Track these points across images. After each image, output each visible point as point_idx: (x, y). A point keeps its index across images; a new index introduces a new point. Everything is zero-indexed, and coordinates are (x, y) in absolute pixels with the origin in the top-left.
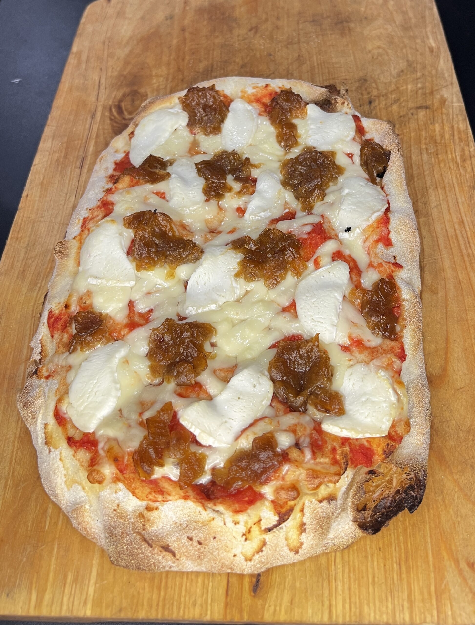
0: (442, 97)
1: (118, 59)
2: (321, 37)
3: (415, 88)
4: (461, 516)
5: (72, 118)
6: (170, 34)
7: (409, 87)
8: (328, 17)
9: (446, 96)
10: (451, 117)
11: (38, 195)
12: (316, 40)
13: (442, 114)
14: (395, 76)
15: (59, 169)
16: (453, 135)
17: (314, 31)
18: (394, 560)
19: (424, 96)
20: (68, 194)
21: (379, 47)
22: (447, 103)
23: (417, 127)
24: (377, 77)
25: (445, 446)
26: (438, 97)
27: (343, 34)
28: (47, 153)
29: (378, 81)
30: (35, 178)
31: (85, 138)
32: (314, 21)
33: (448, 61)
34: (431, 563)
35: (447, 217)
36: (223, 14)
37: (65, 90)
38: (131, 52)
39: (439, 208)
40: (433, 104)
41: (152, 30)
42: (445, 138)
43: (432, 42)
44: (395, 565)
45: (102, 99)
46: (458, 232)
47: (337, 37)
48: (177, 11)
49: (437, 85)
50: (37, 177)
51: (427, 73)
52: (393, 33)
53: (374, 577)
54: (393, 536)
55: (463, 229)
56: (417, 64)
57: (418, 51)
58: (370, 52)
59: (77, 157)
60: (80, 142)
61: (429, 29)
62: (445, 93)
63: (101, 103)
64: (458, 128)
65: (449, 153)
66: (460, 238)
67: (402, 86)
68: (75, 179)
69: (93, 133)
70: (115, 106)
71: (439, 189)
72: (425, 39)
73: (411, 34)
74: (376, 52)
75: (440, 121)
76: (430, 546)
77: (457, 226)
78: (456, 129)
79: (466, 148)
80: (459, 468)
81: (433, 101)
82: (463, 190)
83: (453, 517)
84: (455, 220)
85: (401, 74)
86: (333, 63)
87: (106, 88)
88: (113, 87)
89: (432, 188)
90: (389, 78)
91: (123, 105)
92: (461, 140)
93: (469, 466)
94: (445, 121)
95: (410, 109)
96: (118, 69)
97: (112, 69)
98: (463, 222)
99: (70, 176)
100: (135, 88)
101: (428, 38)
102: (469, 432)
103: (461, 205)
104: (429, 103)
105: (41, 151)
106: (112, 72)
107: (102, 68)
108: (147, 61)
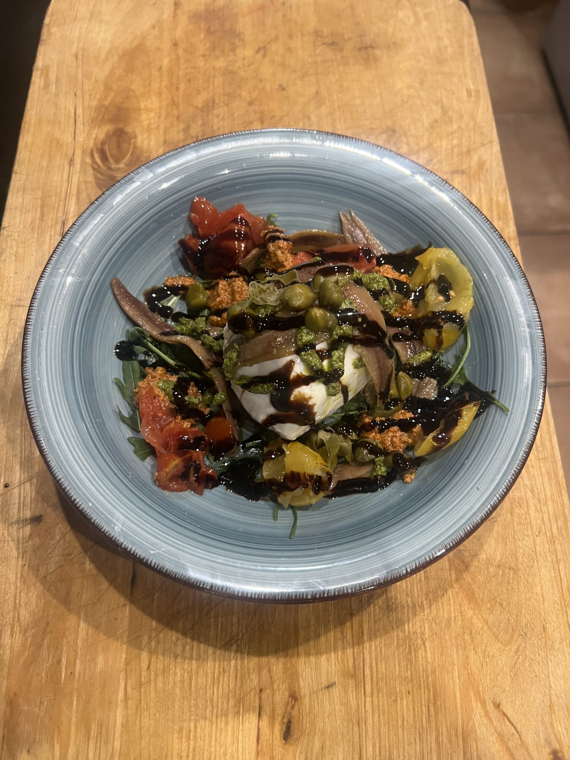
0: (480, 158)
1: (97, 81)
2: (341, 69)
5: (45, 164)
6: (158, 49)
7: (444, 143)
8: (350, 39)
9: (484, 158)
10: (489, 186)
13: (479, 181)
14: (428, 127)
17: (334, 58)
19: (460, 157)
21: (410, 87)
22: (485, 167)
25: (475, 582)
26: (476, 158)
27: (367, 65)
29: (409, 133)
31: (63, 194)
32: (333, 44)
33: (488, 111)
37: (33, 122)
38: (112, 72)
40: (470, 168)
41: (136, 43)
43: (470, 83)
45: (81, 138)
47: (361, 68)
51: (464, 126)
52: (425, 68)
56: (453, 111)
58: (399, 92)
59: (56, 219)
60: (57, 198)
61: (467, 64)
62: (484, 154)
63: (80, 145)
64: (497, 200)
67: (436, 143)
69: (73, 187)
70: (98, 150)
72: (463, 78)
73: (447, 69)
74: (406, 92)
75: (477, 191)
78: (494, 201)
81: (469, 164)
85: (435, 125)
86: (356, 106)
87: (84, 123)
88: (92, 122)
90: (421, 131)
91: (106, 148)
93: (498, 604)
94: (483, 192)
96: (98, 96)
97: (90, 95)
100: (121, 126)
101: (466, 77)
102: (499, 566)
104: (465, 166)
105: (10, 210)
106: (90, 100)
107: (77, 94)
108: (133, 87)
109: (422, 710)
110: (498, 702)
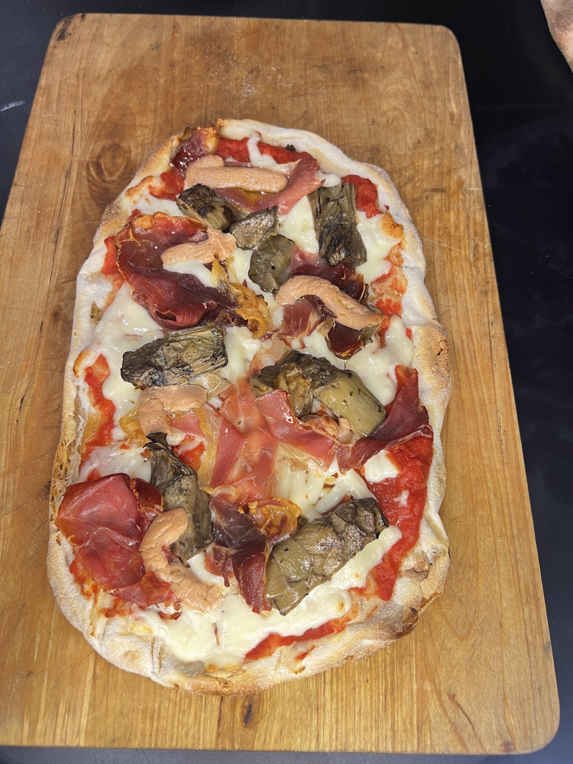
0: (460, 178)
1: (95, 99)
2: (330, 90)
3: (431, 166)
4: (446, 649)
5: (43, 176)
6: (156, 69)
7: (426, 163)
8: (340, 62)
9: (464, 178)
10: (468, 205)
11: (8, 275)
12: (326, 92)
13: (458, 200)
14: (411, 147)
15: (31, 243)
16: (468, 228)
17: (323, 80)
18: (381, 692)
19: (441, 176)
20: (42, 275)
21: (395, 109)
22: (464, 187)
23: (431, 215)
24: (391, 147)
26: (455, 178)
27: (355, 87)
28: (16, 221)
29: (392, 152)
31: (59, 204)
32: (323, 66)
33: (469, 133)
35: (455, 326)
36: (219, 48)
37: (33, 137)
38: (111, 90)
39: (449, 314)
40: (449, 187)
41: (135, 63)
42: (459, 230)
43: (453, 107)
44: (381, 697)
45: (78, 152)
46: (465, 344)
47: (349, 90)
48: (164, 38)
49: (455, 162)
50: (5, 252)
51: (445, 147)
52: (411, 91)
54: (380, 669)
55: (471, 341)
56: (435, 133)
57: (437, 116)
58: (385, 113)
59: (51, 228)
60: (53, 208)
61: (451, 89)
62: (463, 174)
63: (77, 158)
64: (474, 219)
65: (463, 248)
66: (467, 352)
67: (418, 162)
68: (49, 256)
69: (68, 197)
70: (93, 163)
71: (449, 292)
72: (447, 101)
73: (432, 93)
74: (391, 114)
75: (455, 209)
77: (464, 337)
78: (471, 219)
79: (481, 244)
80: (448, 601)
81: (449, 183)
82: (474, 297)
83: (439, 650)
84: (463, 330)
85: (418, 145)
86: (343, 125)
87: (81, 139)
88: (90, 137)
89: (442, 291)
90: (404, 150)
91: (102, 161)
92: (476, 235)
93: (457, 600)
94: (461, 210)
96: (96, 113)
97: (89, 112)
98: (470, 333)
99: (44, 252)
100: (117, 140)
101: (450, 101)
102: (460, 564)
103: (470, 313)
104: (445, 185)
105: (8, 218)
106: (89, 117)
107: (77, 111)
108: (130, 105)
109: (379, 699)
110: (453, 693)
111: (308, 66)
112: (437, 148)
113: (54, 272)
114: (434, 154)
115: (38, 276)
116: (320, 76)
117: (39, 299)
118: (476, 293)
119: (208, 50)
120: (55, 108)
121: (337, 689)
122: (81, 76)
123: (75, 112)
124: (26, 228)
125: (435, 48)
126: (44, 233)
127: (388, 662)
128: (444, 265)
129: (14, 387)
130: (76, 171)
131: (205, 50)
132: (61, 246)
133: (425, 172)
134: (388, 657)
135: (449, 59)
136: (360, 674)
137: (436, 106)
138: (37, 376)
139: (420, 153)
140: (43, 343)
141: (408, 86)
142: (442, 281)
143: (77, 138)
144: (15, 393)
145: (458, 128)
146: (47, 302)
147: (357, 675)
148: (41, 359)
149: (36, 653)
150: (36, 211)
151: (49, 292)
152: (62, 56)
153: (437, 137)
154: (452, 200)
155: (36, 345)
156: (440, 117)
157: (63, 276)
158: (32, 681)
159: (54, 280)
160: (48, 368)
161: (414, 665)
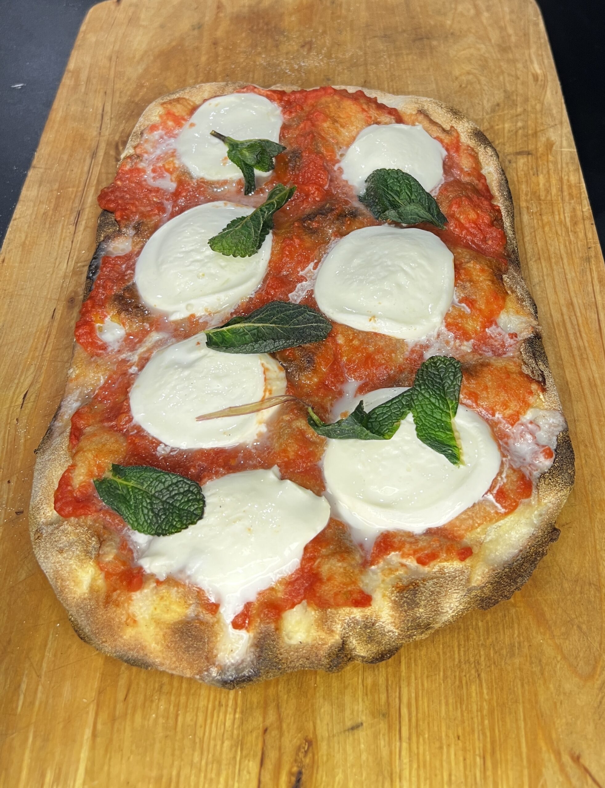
0: (548, 139)
2: (393, 58)
3: (513, 128)
4: (565, 694)
5: (65, 157)
6: (197, 48)
7: (507, 125)
8: (404, 31)
9: (553, 139)
10: (559, 166)
11: (18, 259)
12: (388, 61)
13: (548, 162)
15: (47, 226)
16: (562, 190)
17: (385, 49)
18: (477, 752)
19: (525, 139)
20: (58, 259)
21: (469, 73)
22: (554, 148)
23: (516, 179)
25: (545, 601)
26: (543, 139)
27: (422, 55)
28: (32, 204)
30: (15, 237)
31: (82, 184)
32: (385, 36)
33: (556, 93)
34: (524, 755)
35: (552, 297)
36: (267, 24)
37: (58, 119)
38: (146, 70)
39: (543, 285)
40: (536, 149)
41: (174, 44)
42: (551, 194)
43: (537, 68)
44: (478, 759)
46: (566, 317)
47: (415, 58)
48: (207, 18)
49: (542, 123)
50: (17, 236)
51: (529, 109)
53: (450, 775)
54: (475, 720)
55: (573, 314)
56: (517, 95)
57: (518, 78)
58: (457, 78)
59: (72, 209)
60: (75, 189)
61: (533, 50)
62: (553, 135)
63: (105, 138)
64: (568, 181)
65: (556, 213)
66: (569, 325)
67: (498, 125)
68: (68, 238)
69: (93, 177)
71: (542, 261)
72: (528, 63)
73: (511, 56)
76: (523, 733)
77: (565, 310)
78: (565, 182)
79: (578, 207)
80: (563, 629)
81: (536, 145)
82: (573, 263)
83: (554, 695)
84: (562, 301)
85: (497, 108)
87: (111, 118)
88: (120, 117)
89: (534, 259)
90: (481, 114)
92: (571, 196)
93: (575, 627)
94: (552, 172)
95: (508, 155)
96: (129, 93)
97: (121, 92)
98: (572, 304)
99: (62, 234)
101: (532, 62)
102: (576, 581)
103: (570, 282)
104: (531, 147)
105: (24, 201)
106: (120, 97)
107: (107, 92)
108: (167, 84)
110: (577, 753)
111: (368, 37)
112: (519, 110)
113: (71, 255)
114: (517, 116)
115: (53, 260)
116: (381, 46)
117: (52, 285)
118: (577, 261)
119: (255, 28)
120: (83, 90)
121: (418, 748)
122: (114, 58)
123: (105, 93)
124: (42, 211)
125: (512, 12)
126: (63, 215)
127: (485, 712)
128: (535, 231)
129: (16, 381)
130: (104, 151)
131: (252, 27)
132: (81, 227)
133: (506, 135)
134: (485, 703)
135: (528, 22)
136: (448, 727)
137: (516, 69)
138: (44, 368)
139: (500, 116)
140: (54, 332)
141: (483, 51)
142: (533, 249)
143: (107, 119)
144: (17, 388)
145: (543, 89)
146: (62, 287)
147: (444, 728)
148: (50, 350)
149: (21, 703)
150: (55, 192)
151: (65, 277)
152: (94, 39)
153: (518, 99)
154: (540, 162)
155: (45, 334)
156: (521, 79)
157: (82, 259)
158: (13, 739)
159: (72, 264)
160: (59, 360)
161: (522, 714)
